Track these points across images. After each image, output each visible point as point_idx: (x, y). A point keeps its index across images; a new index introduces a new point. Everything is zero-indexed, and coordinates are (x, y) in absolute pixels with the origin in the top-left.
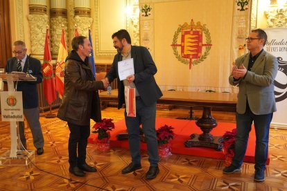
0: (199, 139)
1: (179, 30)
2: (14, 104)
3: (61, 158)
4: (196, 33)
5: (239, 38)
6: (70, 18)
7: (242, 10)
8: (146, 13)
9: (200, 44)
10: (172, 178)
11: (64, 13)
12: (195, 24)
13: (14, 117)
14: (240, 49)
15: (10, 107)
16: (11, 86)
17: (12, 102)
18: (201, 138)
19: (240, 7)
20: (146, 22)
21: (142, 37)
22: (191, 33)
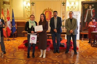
1: (44, 11)
5: (63, 14)
6: (1, 5)
7: (64, 5)
8: (33, 5)
12: (49, 9)
14: (63, 17)
19: (63, 5)
20: (33, 7)
21: (32, 12)
22: (48, 12)
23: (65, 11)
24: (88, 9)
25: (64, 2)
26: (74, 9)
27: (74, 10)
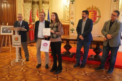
0: (94, 57)
3: (36, 63)
4: (94, 11)
6: (40, 5)
7: (115, 1)
8: (72, 2)
9: (96, 16)
10: (82, 73)
11: (38, 3)
12: (94, 7)
13: (17, 45)
15: (16, 42)
16: (16, 33)
17: (17, 39)
18: (95, 56)
20: (72, 6)
22: (92, 11)
23: (117, 9)
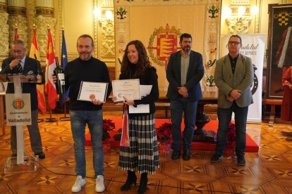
1: (155, 34)
2: (21, 107)
4: (171, 37)
5: (211, 42)
7: (213, 17)
9: (175, 47)
11: (24, 12)
12: (170, 28)
14: (211, 52)
15: (17, 111)
16: (18, 88)
17: (19, 104)
19: (211, 15)
20: (121, 24)
21: (118, 39)
22: (167, 36)
23: (217, 34)
24: (290, 28)
25: (213, 7)
26: (246, 28)
27: (246, 31)
